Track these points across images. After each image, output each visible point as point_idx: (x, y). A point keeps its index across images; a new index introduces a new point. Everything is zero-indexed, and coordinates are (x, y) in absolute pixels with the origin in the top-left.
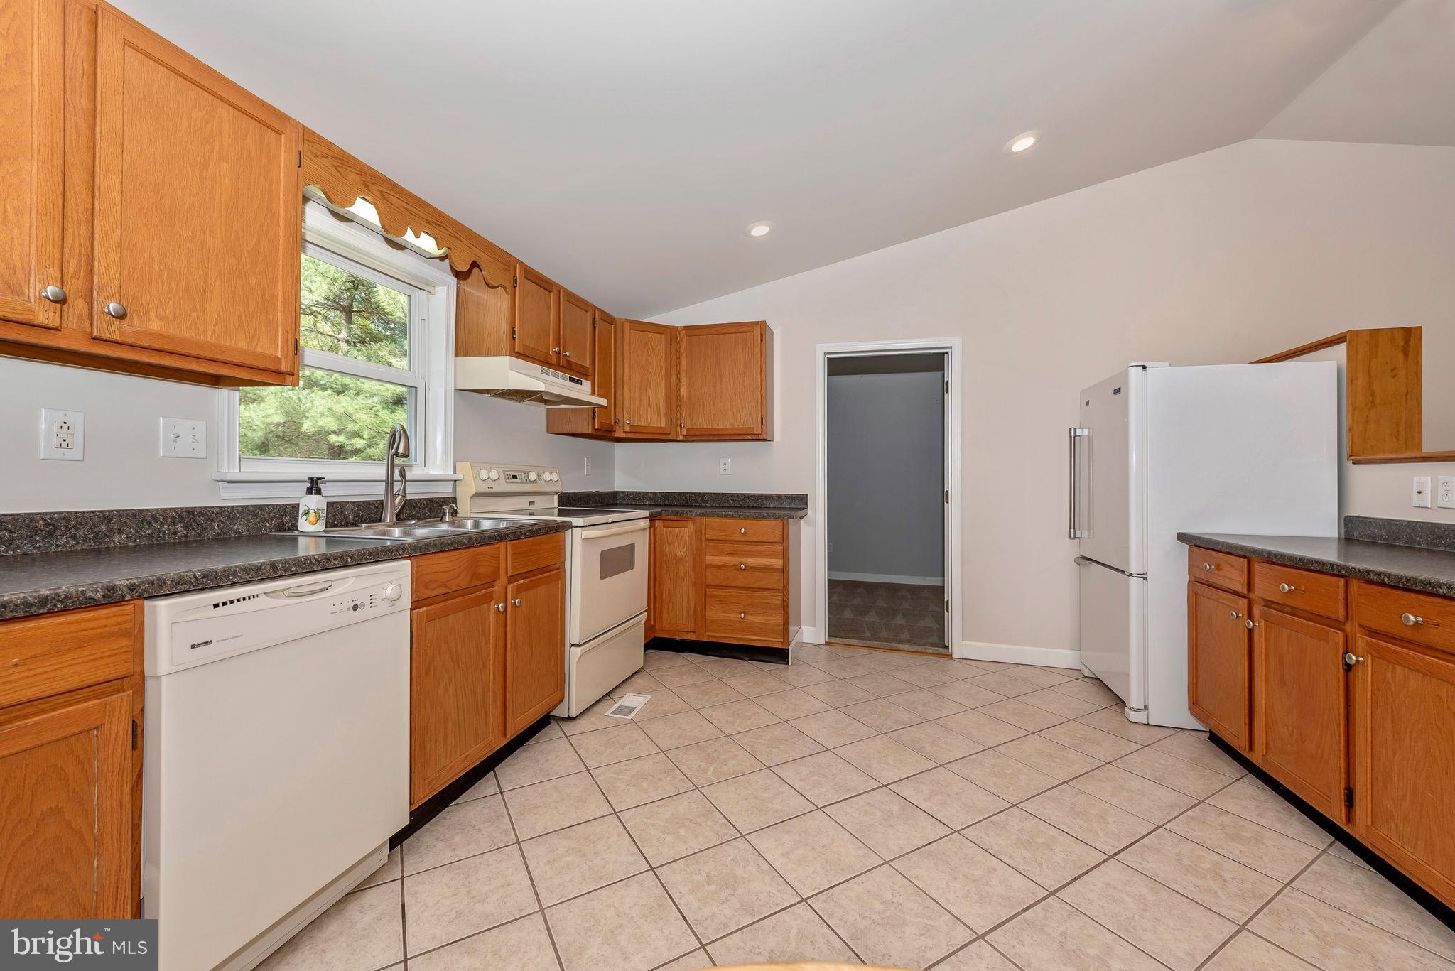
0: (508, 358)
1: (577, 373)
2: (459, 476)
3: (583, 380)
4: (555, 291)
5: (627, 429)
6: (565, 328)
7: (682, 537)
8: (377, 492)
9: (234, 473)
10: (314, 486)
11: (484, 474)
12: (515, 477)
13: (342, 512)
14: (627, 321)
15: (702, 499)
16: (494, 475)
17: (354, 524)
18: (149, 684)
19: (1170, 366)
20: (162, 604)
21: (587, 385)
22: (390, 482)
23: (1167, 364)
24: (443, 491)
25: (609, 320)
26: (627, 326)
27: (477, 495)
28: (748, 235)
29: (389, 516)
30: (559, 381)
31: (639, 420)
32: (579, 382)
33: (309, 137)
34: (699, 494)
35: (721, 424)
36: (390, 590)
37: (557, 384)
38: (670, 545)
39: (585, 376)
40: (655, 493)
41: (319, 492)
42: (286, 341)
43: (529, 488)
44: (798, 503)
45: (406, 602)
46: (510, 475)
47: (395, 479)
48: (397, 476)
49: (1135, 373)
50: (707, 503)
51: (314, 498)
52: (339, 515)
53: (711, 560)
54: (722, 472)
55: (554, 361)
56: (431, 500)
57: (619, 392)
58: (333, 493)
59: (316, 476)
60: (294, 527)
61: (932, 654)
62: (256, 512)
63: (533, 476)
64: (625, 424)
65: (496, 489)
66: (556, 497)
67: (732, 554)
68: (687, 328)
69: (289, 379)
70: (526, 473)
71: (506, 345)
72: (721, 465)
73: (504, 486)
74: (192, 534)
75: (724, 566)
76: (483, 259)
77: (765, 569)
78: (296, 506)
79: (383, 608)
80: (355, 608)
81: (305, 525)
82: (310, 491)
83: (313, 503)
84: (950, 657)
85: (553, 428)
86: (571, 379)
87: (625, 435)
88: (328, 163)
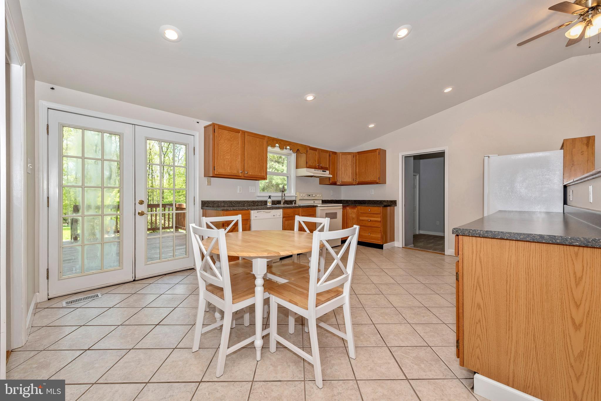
0: (305, 169)
1: (324, 169)
2: (297, 196)
3: (327, 171)
4: (317, 151)
5: (340, 182)
6: (321, 159)
7: (354, 212)
8: (279, 199)
9: (259, 195)
10: (270, 197)
11: (302, 195)
12: (309, 196)
13: (274, 202)
14: (341, 153)
15: (365, 202)
16: (304, 195)
17: (276, 205)
18: (251, 221)
19: (499, 155)
20: (252, 211)
21: (328, 172)
22: (282, 197)
23: (497, 155)
24: (293, 199)
25: (335, 153)
26: (341, 154)
27: (300, 200)
28: (368, 127)
29: (282, 203)
30: (319, 172)
31: (344, 180)
32: (326, 172)
33: (269, 137)
34: (364, 200)
35: (367, 180)
36: (279, 214)
37: (319, 173)
38: (351, 214)
39: (327, 170)
40: (352, 200)
41: (270, 198)
42: (265, 173)
43: (313, 198)
44: (393, 203)
45: (282, 216)
48: (283, 195)
49: (486, 158)
51: (270, 199)
52: (274, 203)
53: (361, 218)
54: (371, 194)
55: (317, 167)
56: (291, 201)
57: (338, 172)
58: (273, 199)
59: (270, 195)
60: (267, 204)
61: (440, 254)
62: (261, 201)
63: (314, 196)
64: (339, 181)
65: (304, 198)
66: (321, 201)
67: (367, 217)
68: (358, 152)
69: (266, 179)
70: (312, 195)
71: (305, 166)
72: (371, 191)
73: (306, 198)
74: (254, 205)
75: (364, 220)
76: (300, 148)
77: (376, 221)
78: (267, 201)
79: (278, 216)
80: (274, 216)
81: (268, 204)
83: (269, 200)
84: (444, 254)
85: (321, 183)
86: (323, 171)
87: (340, 184)
88: (271, 141)
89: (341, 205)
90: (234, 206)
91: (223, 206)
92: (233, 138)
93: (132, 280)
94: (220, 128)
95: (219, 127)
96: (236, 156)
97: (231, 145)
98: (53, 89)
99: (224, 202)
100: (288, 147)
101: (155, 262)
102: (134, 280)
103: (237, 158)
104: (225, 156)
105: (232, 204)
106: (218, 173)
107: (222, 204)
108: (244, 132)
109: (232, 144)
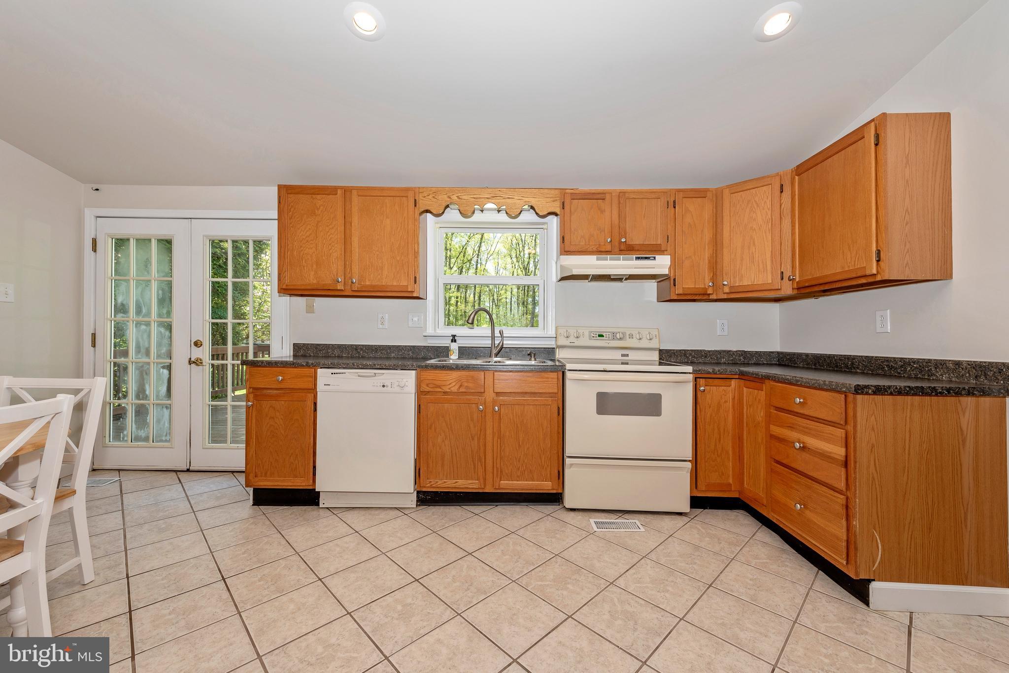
1: (644, 251)
2: (556, 336)
3: (656, 256)
4: (607, 197)
5: (726, 290)
6: (623, 220)
7: (759, 400)
10: (454, 339)
11: (568, 334)
12: (599, 336)
14: (723, 185)
16: (577, 335)
21: (663, 258)
22: (493, 337)
25: (699, 194)
30: (621, 262)
31: (741, 279)
32: (654, 258)
33: (422, 190)
37: (620, 265)
38: (750, 406)
39: (656, 252)
41: (455, 341)
45: (411, 389)
46: (596, 334)
47: (495, 335)
50: (858, 368)
51: (454, 343)
53: (773, 430)
55: (609, 249)
58: (461, 342)
59: (454, 334)
60: (446, 357)
63: (619, 335)
64: (723, 286)
65: (578, 343)
66: (656, 352)
67: (791, 427)
70: (615, 333)
73: (586, 342)
74: (414, 355)
75: (785, 440)
76: (533, 201)
77: (823, 455)
78: (449, 347)
80: (384, 386)
82: (452, 341)
83: (453, 347)
85: (664, 298)
86: (638, 258)
87: (725, 296)
88: (430, 197)
89: (690, 369)
90: (363, 357)
91: (339, 357)
92: (322, 207)
93: (185, 468)
94: (290, 192)
95: (287, 190)
96: (330, 247)
97: (317, 225)
98: (97, 190)
99: (340, 347)
100: (490, 205)
101: (217, 447)
102: (187, 469)
103: (331, 251)
104: (302, 251)
105: (359, 353)
106: (287, 285)
107: (337, 352)
108: (347, 191)
109: (318, 222)
